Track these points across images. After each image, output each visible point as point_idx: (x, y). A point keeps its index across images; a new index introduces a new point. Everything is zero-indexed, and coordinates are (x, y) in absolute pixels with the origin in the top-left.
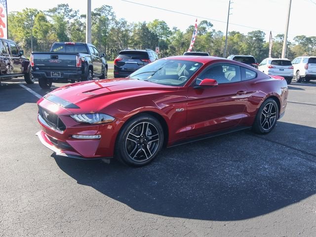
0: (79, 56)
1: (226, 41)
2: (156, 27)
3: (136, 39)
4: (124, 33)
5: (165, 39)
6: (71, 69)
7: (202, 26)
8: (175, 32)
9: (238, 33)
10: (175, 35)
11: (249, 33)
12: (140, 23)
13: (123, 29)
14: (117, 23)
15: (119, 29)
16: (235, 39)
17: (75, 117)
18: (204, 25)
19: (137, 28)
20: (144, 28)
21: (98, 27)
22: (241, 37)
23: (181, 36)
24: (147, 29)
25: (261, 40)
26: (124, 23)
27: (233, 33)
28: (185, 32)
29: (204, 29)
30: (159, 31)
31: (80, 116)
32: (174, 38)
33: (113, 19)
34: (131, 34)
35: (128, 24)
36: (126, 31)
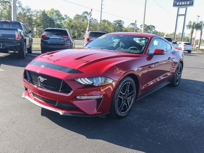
0: (17, 31)
1: (100, 26)
2: (53, 14)
3: (38, 21)
4: (29, 17)
5: (59, 23)
6: (11, 42)
7: (84, 15)
8: (66, 19)
9: (107, 21)
10: (66, 20)
11: (114, 21)
12: (40, 10)
13: (28, 14)
14: (23, 9)
15: (25, 14)
16: (106, 24)
17: (79, 80)
18: (86, 15)
19: (38, 14)
20: (44, 14)
21: (8, 11)
22: (109, 23)
23: (71, 21)
24: (46, 15)
25: (122, 26)
26: (29, 10)
27: (104, 21)
28: (73, 19)
29: (86, 17)
30: (54, 17)
31: (82, 79)
32: (66, 22)
33: (20, 6)
34: (34, 18)
35: (32, 10)
36: (31, 15)
